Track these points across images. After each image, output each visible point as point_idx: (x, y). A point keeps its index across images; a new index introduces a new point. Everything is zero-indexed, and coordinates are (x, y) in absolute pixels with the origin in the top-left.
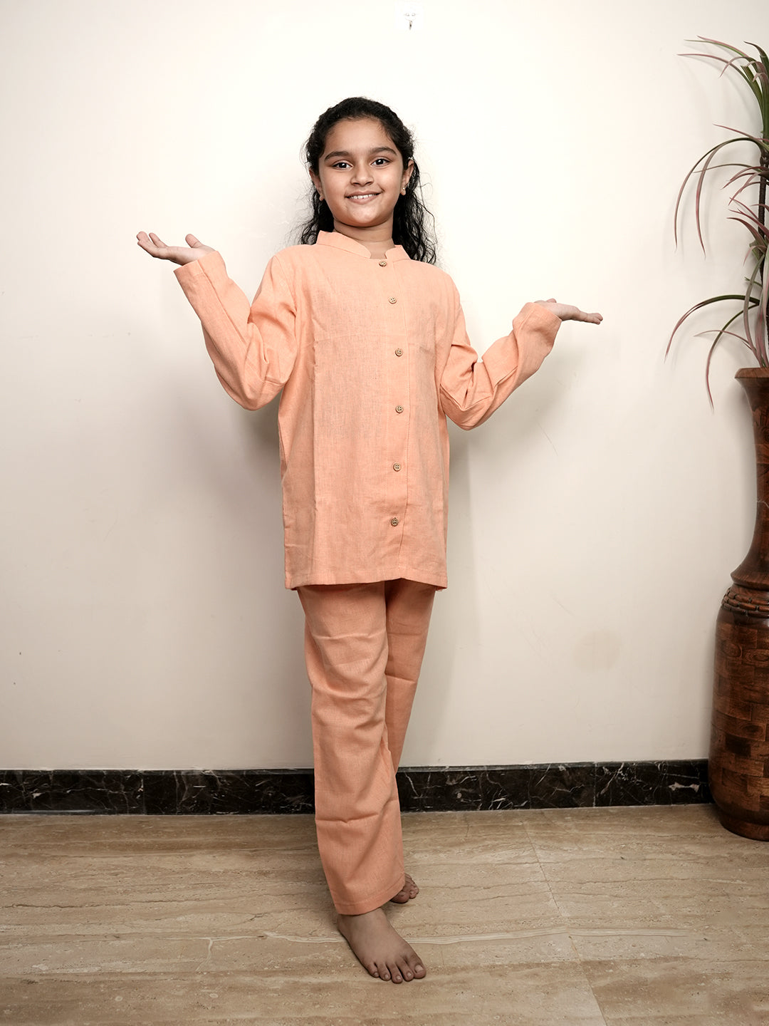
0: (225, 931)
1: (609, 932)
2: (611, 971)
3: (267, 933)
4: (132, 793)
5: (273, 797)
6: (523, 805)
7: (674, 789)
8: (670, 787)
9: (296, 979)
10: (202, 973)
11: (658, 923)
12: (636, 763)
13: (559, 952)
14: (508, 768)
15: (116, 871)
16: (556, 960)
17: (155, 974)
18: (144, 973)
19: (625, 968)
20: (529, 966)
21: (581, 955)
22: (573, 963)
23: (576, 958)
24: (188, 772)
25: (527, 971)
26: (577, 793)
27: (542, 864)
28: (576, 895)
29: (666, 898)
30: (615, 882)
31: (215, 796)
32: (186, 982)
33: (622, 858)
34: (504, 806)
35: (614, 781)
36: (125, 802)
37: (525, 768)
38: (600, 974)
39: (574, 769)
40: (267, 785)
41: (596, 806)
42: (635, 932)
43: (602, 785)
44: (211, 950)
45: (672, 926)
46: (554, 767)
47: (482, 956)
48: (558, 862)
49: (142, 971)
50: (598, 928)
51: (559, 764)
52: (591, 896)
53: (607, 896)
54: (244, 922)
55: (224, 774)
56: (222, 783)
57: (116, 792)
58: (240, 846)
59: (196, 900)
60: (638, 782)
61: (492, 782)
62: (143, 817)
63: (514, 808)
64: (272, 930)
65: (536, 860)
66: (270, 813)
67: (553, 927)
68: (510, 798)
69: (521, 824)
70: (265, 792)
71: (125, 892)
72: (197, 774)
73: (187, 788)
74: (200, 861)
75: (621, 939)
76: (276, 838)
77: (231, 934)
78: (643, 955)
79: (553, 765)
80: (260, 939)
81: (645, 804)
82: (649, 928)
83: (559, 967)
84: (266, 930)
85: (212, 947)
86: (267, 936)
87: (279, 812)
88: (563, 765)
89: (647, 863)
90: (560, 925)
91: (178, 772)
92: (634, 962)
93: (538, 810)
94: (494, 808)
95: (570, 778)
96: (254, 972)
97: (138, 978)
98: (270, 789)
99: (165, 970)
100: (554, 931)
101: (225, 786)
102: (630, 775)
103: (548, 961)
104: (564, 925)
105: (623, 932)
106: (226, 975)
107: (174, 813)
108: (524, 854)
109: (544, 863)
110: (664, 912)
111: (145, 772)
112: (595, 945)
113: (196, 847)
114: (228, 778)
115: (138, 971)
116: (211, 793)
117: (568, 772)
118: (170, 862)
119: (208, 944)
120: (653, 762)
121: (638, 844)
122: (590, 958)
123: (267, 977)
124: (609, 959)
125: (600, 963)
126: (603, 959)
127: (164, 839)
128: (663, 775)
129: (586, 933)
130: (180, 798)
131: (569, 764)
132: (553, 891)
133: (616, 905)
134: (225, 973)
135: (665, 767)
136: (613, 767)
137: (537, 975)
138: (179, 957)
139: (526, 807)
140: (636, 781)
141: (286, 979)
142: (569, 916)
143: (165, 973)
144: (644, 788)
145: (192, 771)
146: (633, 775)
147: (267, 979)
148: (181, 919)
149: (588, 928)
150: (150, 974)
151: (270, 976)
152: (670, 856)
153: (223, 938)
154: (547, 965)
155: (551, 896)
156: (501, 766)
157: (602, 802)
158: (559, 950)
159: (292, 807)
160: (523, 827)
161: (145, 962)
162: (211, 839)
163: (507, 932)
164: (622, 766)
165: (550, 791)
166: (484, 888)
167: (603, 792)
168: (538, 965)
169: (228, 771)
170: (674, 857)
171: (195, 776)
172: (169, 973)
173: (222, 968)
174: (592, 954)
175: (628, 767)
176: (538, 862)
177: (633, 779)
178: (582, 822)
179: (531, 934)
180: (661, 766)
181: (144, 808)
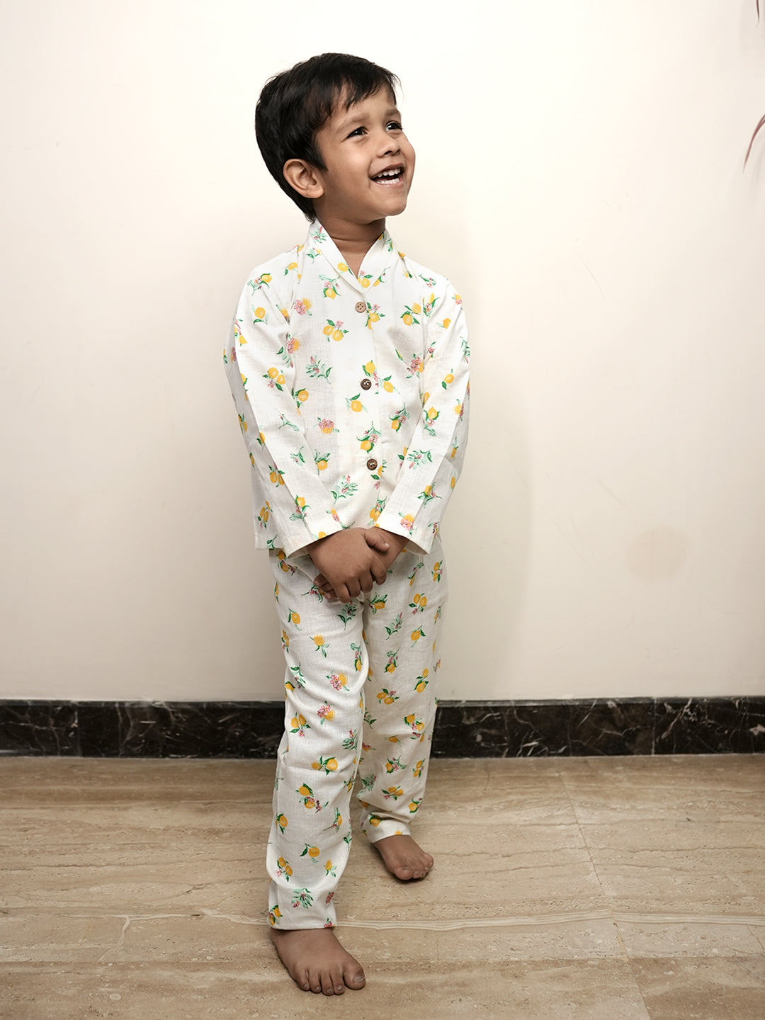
0: (149, 906)
1: (670, 918)
2: (671, 973)
3: (205, 911)
4: (64, 729)
5: (241, 736)
6: (561, 750)
7: (756, 733)
8: (752, 730)
9: (232, 976)
10: (106, 964)
11: (737, 907)
12: (708, 699)
13: (599, 945)
14: (542, 704)
15: (27, 826)
16: (594, 956)
17: (42, 964)
18: (27, 963)
19: (690, 969)
20: (556, 963)
21: (629, 950)
22: (617, 960)
23: (622, 954)
24: (133, 704)
25: (553, 971)
26: (632, 737)
27: (582, 826)
28: (625, 867)
29: (748, 872)
30: (678, 850)
31: (167, 735)
32: (82, 977)
33: (689, 820)
34: (537, 752)
35: (679, 722)
36: (55, 740)
37: (564, 703)
38: (655, 977)
39: (627, 706)
40: (233, 721)
41: (656, 753)
42: (705, 919)
43: (664, 727)
44: (125, 932)
45: (756, 911)
46: (601, 703)
47: (492, 948)
48: (603, 824)
49: (26, 959)
50: (654, 912)
51: (608, 699)
52: (645, 869)
53: (666, 869)
54: (178, 895)
55: (178, 706)
56: (177, 717)
57: (44, 728)
58: (193, 797)
59: (120, 865)
60: (709, 724)
61: (521, 721)
62: (77, 759)
63: (549, 755)
64: (211, 907)
65: (574, 821)
66: (237, 758)
67: (592, 909)
68: (544, 742)
69: (557, 775)
70: (230, 730)
71: (31, 853)
72: (145, 706)
73: (132, 724)
74: (140, 816)
75: (685, 929)
76: (239, 788)
77: (157, 911)
78: (715, 951)
79: (599, 700)
80: (194, 918)
81: (719, 751)
82: (724, 913)
83: (598, 966)
84: (204, 907)
85: (128, 928)
86: (204, 914)
87: (249, 755)
88: (613, 700)
89: (722, 826)
90: (603, 907)
91: (122, 703)
92: (702, 961)
93: (580, 758)
94: (524, 754)
95: (622, 717)
96: (177, 964)
97: (18, 970)
98: (237, 727)
99: (57, 959)
100: (593, 915)
101: (180, 721)
102: (699, 715)
103: (584, 957)
104: (606, 907)
105: (689, 919)
106: (138, 968)
107: (116, 755)
108: (560, 812)
109: (584, 824)
110: (744, 891)
111: (80, 703)
112: (649, 935)
113: (138, 797)
114: (184, 711)
115: (21, 960)
116: (162, 730)
117: (619, 710)
118: (98, 816)
119: (123, 925)
120: (730, 698)
121: (710, 802)
122: (642, 954)
123: (194, 971)
124: (668, 956)
125: (656, 961)
126: (660, 956)
127: (98, 787)
128: (742, 715)
129: (637, 918)
130: (124, 737)
131: (621, 699)
132: (594, 861)
133: (679, 881)
134: (137, 965)
135: (745, 704)
136: (678, 703)
137: (567, 976)
138: (80, 941)
139: (565, 754)
140: (708, 721)
141: (219, 975)
142: (615, 894)
143: (56, 963)
144: (718, 731)
145: (139, 703)
146: (704, 714)
147: (193, 974)
148: (94, 889)
149: (641, 912)
150: (35, 965)
151: (198, 970)
152: (751, 817)
153: (145, 917)
154: (582, 963)
155: (592, 868)
156: (533, 701)
157: (664, 749)
158: (600, 941)
159: (265, 750)
160: (559, 779)
161: (33, 947)
162: (157, 788)
163: (530, 915)
164: (689, 703)
165: (596, 733)
166: (503, 856)
167: (664, 735)
168: (569, 962)
169: (184, 703)
170: (758, 819)
171: (142, 709)
172: (62, 964)
173: (136, 958)
174: (646, 947)
175: (696, 704)
176: (577, 823)
177: (704, 720)
178: (637, 774)
179: (561, 919)
180: (740, 703)
181: (79, 748)
